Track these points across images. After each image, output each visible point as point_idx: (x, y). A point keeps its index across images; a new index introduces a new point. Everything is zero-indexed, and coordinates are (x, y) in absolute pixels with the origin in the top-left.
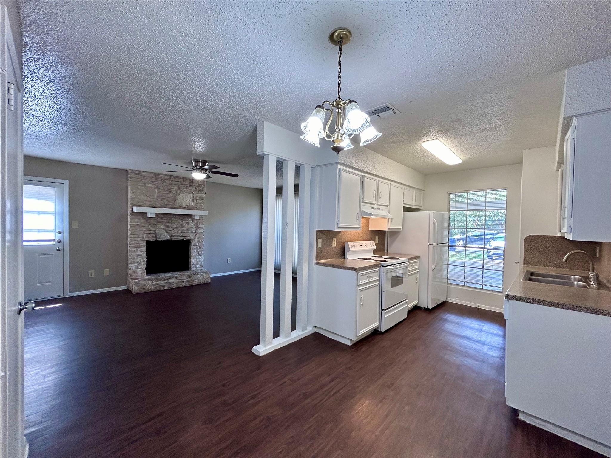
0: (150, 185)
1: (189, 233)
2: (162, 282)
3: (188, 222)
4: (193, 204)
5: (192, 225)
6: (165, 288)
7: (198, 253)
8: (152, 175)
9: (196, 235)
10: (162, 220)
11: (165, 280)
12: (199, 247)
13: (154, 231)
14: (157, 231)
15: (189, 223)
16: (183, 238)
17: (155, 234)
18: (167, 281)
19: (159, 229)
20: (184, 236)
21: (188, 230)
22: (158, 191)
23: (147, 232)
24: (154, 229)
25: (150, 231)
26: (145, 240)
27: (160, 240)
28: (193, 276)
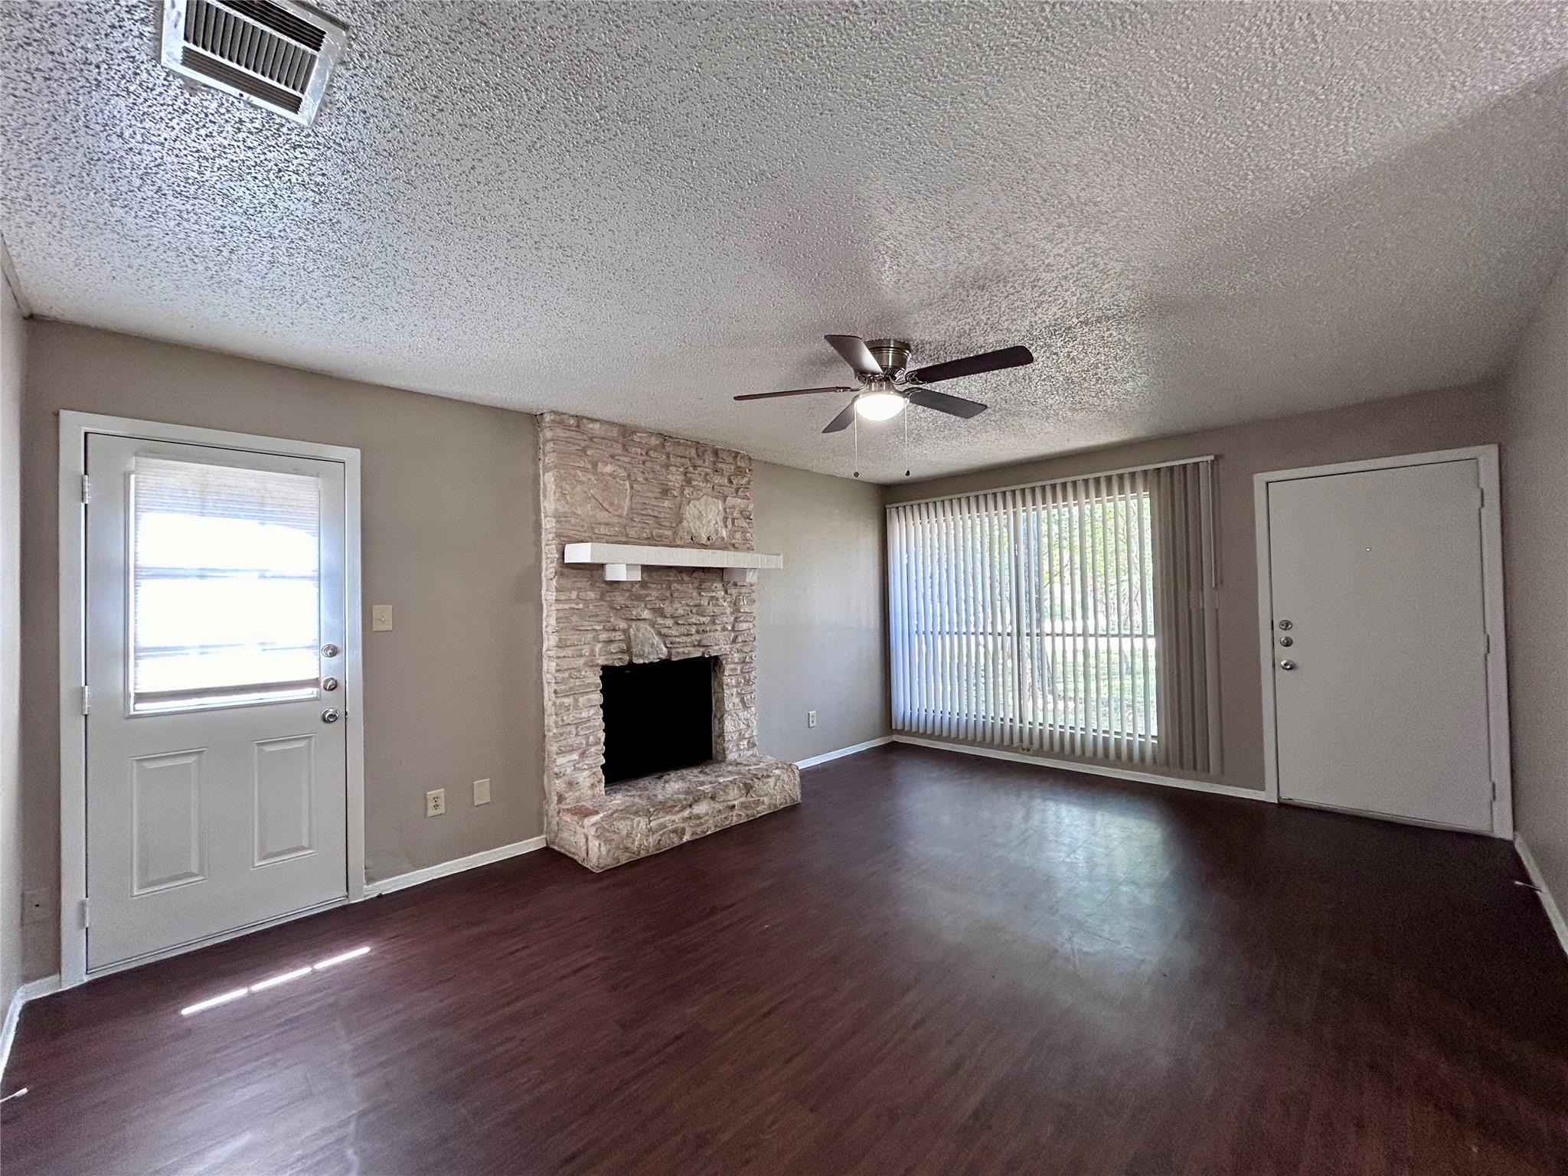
0: (609, 469)
1: (717, 633)
2: (677, 818)
3: (714, 594)
4: (724, 534)
5: (725, 604)
6: (685, 840)
7: (742, 701)
8: (614, 432)
9: (736, 637)
10: (646, 592)
11: (683, 808)
12: (744, 678)
13: (625, 631)
14: (632, 632)
15: (717, 599)
16: (702, 649)
17: (628, 640)
18: (686, 813)
19: (639, 622)
20: (704, 642)
21: (714, 622)
22: (632, 487)
23: (604, 636)
24: (623, 625)
25: (614, 630)
26: (597, 665)
27: (641, 662)
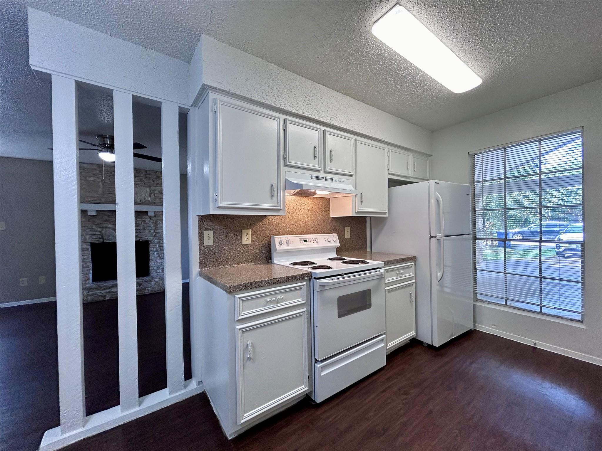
0: (92, 179)
1: (146, 233)
2: (102, 292)
3: (144, 220)
4: (149, 199)
5: (150, 223)
6: (106, 299)
7: (159, 256)
8: (95, 167)
9: (156, 234)
10: (109, 219)
11: (106, 289)
12: (160, 248)
13: (100, 232)
14: (103, 232)
15: (145, 221)
16: (139, 238)
17: (102, 234)
18: (108, 290)
19: (107, 229)
20: (139, 236)
21: (144, 229)
22: (103, 185)
23: (90, 233)
24: (99, 229)
25: (95, 231)
26: (88, 242)
27: (108, 241)
28: (144, 283)
